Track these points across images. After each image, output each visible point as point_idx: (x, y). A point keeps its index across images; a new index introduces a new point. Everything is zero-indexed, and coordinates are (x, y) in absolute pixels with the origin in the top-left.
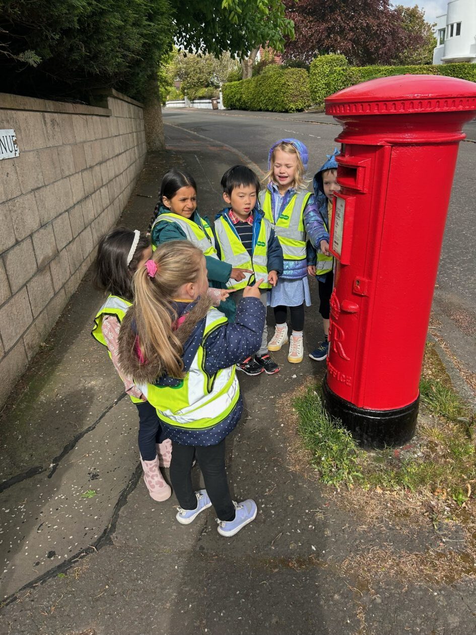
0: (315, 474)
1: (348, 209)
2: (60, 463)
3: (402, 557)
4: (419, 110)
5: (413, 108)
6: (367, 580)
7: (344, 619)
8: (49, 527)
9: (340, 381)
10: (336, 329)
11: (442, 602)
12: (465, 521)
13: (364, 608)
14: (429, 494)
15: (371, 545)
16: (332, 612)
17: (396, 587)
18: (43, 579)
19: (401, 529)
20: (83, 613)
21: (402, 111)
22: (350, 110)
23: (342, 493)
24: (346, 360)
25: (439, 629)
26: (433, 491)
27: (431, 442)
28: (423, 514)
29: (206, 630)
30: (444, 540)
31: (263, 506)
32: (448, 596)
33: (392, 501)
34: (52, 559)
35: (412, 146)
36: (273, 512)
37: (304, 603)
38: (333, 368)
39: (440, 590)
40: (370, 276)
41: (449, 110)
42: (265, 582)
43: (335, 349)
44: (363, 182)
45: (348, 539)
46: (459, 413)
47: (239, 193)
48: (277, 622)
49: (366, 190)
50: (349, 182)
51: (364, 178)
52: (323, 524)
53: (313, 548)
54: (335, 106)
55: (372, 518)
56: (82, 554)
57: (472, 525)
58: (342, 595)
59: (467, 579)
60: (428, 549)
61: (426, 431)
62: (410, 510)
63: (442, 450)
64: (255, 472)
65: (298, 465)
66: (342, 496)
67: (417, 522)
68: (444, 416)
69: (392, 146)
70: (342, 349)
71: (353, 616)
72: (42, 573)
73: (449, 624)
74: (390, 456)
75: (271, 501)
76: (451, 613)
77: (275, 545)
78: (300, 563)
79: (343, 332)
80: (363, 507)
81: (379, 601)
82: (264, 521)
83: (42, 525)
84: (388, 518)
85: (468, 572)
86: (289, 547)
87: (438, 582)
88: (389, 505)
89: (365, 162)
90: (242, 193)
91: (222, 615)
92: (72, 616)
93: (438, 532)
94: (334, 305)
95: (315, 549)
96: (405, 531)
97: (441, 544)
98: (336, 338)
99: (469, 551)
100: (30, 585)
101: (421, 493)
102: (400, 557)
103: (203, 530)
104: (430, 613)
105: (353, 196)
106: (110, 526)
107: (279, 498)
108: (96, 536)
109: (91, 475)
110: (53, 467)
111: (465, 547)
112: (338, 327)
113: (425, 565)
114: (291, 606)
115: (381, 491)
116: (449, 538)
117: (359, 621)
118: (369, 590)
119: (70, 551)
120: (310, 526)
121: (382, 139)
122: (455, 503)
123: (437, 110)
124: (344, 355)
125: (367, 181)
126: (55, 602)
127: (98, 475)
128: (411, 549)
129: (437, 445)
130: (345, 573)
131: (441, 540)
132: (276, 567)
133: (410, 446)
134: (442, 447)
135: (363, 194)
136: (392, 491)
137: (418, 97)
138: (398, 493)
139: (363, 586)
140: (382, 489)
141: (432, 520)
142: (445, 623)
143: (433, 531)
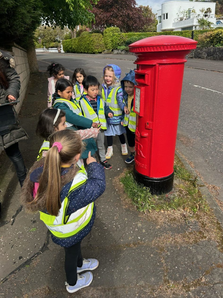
0: (135, 208)
1: (142, 92)
2: (16, 218)
3: (176, 236)
4: (170, 50)
5: (168, 49)
6: (163, 247)
7: (156, 263)
8: (17, 246)
9: (142, 167)
10: (139, 145)
11: (194, 251)
12: (198, 219)
13: (164, 258)
14: (183, 210)
15: (162, 233)
16: (151, 261)
17: (175, 248)
18: (19, 269)
19: (173, 225)
20: (41, 280)
21: (163, 50)
22: (141, 50)
23: (147, 214)
24: (144, 158)
25: (195, 261)
26: (184, 209)
27: (180, 190)
28: (181, 218)
29: (99, 277)
30: (191, 227)
31: (114, 224)
32: (196, 248)
33: (168, 215)
34: (21, 260)
35: (167, 65)
36: (119, 226)
37: (139, 260)
38: (138, 162)
39: (193, 247)
40: (152, 120)
41: (182, 50)
42: (121, 254)
43: (139, 154)
44: (148, 81)
45: (153, 232)
46: (189, 177)
47: (92, 89)
48: (129, 269)
49: (149, 84)
50: (141, 81)
51: (148, 79)
52: (141, 228)
53: (139, 238)
54: (134, 49)
55: (161, 223)
56: (36, 255)
57: (201, 220)
58: (154, 254)
59: (202, 241)
60: (185, 232)
61: (177, 186)
62: (176, 217)
63: (185, 193)
64: (108, 211)
65: (127, 205)
66: (147, 216)
67: (179, 222)
68: (183, 179)
69: (159, 65)
70: (142, 153)
71: (160, 262)
72: (18, 266)
73: (198, 259)
74: (165, 197)
75: (117, 222)
76: (198, 254)
77: (123, 239)
78: (135, 245)
79: (142, 146)
80: (157, 219)
81: (169, 254)
82: (116, 230)
83: (13, 246)
84: (168, 222)
85: (202, 238)
86: (129, 239)
87: (191, 244)
88: (167, 217)
89: (148, 72)
91: (105, 270)
92: (36, 282)
93: (188, 224)
94: (137, 134)
95: (140, 238)
96: (175, 226)
97: (190, 229)
98: (139, 149)
99: (201, 230)
100: (13, 272)
101: (179, 210)
102: (175, 236)
103: (90, 237)
104: (190, 256)
105: (143, 87)
106: (46, 242)
107: (121, 220)
108: (40, 247)
109: (33, 221)
110: (13, 220)
111: (200, 229)
112: (139, 143)
113: (185, 238)
114: (134, 262)
115: (163, 212)
116: (193, 226)
117: (162, 263)
118: (165, 251)
119: (30, 255)
120: (136, 230)
121: (155, 62)
122: (193, 212)
123: (177, 49)
124: (143, 156)
125: (149, 80)
126: (27, 277)
127: (36, 221)
128: (179, 233)
129: (182, 191)
130: (154, 245)
131: (190, 227)
132: (124, 248)
133: (172, 192)
134: (185, 191)
135: (148, 85)
136: (167, 211)
137: (169, 44)
138: (170, 211)
139: (162, 249)
140: (164, 211)
141: (185, 220)
142: (197, 259)
143: (186, 224)
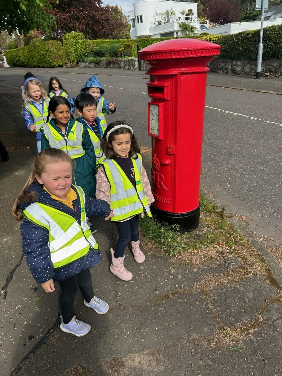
0: (163, 253)
1: (160, 109)
2: (7, 289)
3: (218, 277)
4: (195, 55)
5: (192, 54)
6: (207, 291)
7: (205, 311)
8: (21, 324)
9: (164, 202)
10: (159, 176)
11: (243, 289)
12: (237, 254)
13: (211, 303)
14: (218, 247)
15: (202, 276)
16: (198, 310)
17: (221, 290)
18: (33, 351)
19: (212, 265)
20: (68, 359)
21: (187, 56)
22: (159, 57)
23: (179, 257)
24: (167, 190)
25: (246, 300)
26: (219, 245)
27: (208, 224)
28: (219, 256)
29: (142, 340)
30: (232, 264)
31: (142, 275)
32: (244, 286)
33: (203, 254)
34: (33, 339)
36: (149, 276)
37: (184, 311)
38: (159, 197)
39: (239, 285)
40: (175, 143)
42: (161, 308)
43: (159, 186)
44: (167, 95)
45: (191, 277)
46: (214, 208)
47: (88, 110)
48: (175, 323)
49: (169, 99)
50: (159, 95)
51: (168, 92)
52: (176, 274)
53: (177, 286)
54: (149, 55)
55: (197, 264)
56: (52, 330)
57: (240, 254)
58: (199, 301)
59: (248, 277)
60: (227, 270)
61: (204, 220)
62: (212, 256)
63: (214, 227)
64: (130, 260)
65: (151, 251)
66: (180, 259)
67: (217, 260)
68: (208, 212)
69: (181, 75)
70: (164, 185)
71: (208, 308)
72: (31, 349)
73: (249, 297)
74: (193, 235)
75: (145, 271)
76: (248, 292)
77: (158, 291)
78: (174, 295)
79: (163, 176)
80: (191, 261)
81: (216, 298)
82: (147, 282)
83: (15, 325)
84: (204, 262)
85: (247, 274)
86: (165, 289)
87: (237, 282)
88: (202, 256)
89: (167, 84)
90: (89, 109)
91: (147, 330)
92: (63, 362)
93: (228, 261)
96: (214, 265)
97: (231, 266)
98: (159, 180)
99: (244, 265)
100: (26, 358)
101: (214, 247)
102: (217, 277)
103: (116, 296)
104: (240, 296)
105: (162, 103)
107: (149, 269)
108: (54, 319)
109: (33, 289)
110: (4, 292)
111: (241, 264)
112: (159, 174)
113: (229, 277)
114: (178, 314)
115: (197, 251)
116: (234, 263)
117: (211, 309)
118: (210, 295)
119: (43, 332)
120: (170, 277)
121: (174, 71)
122: (230, 247)
123: (202, 55)
124: (165, 188)
125: (170, 94)
126: (47, 360)
127: (38, 288)
128: (220, 272)
129: (211, 225)
130: (196, 291)
131: (231, 264)
132: (163, 300)
133: (200, 228)
134: (213, 225)
135: (168, 101)
136: (201, 250)
137: (194, 49)
138: (204, 250)
139: (206, 294)
140: (197, 250)
141: (223, 257)
142: (248, 298)
143: (226, 262)
